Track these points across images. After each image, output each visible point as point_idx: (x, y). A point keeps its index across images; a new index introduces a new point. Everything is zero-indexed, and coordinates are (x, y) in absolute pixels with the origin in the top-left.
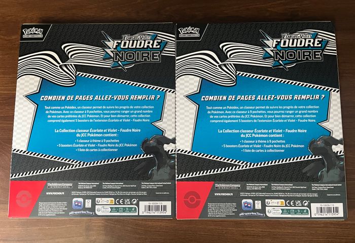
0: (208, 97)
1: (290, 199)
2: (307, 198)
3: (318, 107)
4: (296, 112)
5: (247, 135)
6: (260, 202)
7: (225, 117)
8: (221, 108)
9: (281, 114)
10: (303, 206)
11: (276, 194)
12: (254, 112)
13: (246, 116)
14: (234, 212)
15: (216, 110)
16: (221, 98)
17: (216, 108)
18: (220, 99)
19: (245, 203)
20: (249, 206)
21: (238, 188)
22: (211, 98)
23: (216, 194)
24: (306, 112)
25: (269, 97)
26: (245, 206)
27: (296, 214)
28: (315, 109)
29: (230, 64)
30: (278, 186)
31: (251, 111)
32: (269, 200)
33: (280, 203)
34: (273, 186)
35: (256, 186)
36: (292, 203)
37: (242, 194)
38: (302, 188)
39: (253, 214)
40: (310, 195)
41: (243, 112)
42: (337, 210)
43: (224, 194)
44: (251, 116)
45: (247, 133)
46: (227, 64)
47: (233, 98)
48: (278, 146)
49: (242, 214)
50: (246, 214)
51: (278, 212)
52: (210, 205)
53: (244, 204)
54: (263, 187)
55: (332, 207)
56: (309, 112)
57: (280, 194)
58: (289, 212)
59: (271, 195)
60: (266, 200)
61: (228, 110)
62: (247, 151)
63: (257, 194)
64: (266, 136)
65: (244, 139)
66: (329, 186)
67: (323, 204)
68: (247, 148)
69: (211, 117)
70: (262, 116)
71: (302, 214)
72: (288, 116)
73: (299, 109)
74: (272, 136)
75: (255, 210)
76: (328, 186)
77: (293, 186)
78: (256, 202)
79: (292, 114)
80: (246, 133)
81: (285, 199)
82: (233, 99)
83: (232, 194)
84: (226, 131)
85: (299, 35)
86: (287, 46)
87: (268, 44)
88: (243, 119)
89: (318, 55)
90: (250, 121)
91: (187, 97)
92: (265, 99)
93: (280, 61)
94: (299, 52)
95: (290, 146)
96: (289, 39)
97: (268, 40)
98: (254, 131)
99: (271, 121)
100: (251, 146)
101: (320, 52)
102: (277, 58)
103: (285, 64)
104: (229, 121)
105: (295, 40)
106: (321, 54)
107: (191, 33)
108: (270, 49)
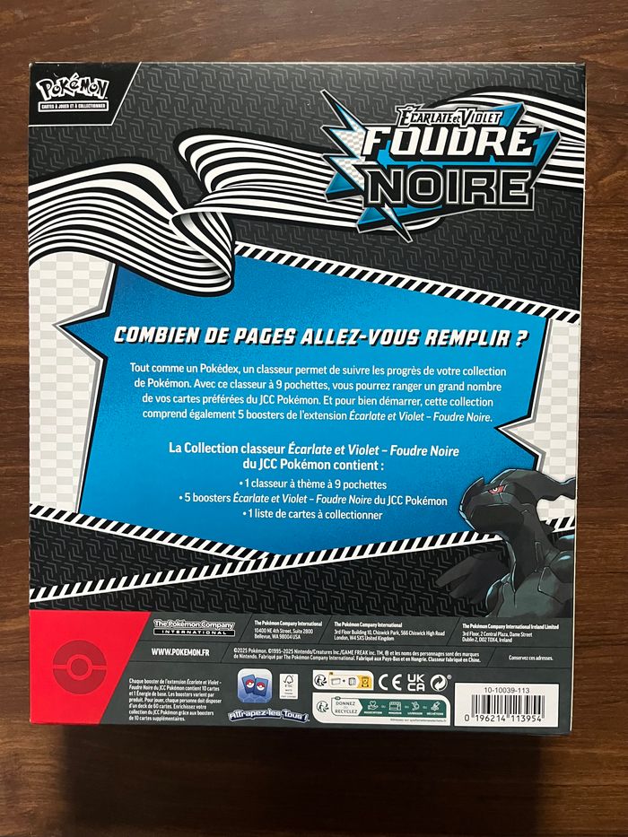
0: (137, 329)
1: (392, 668)
2: (443, 668)
3: (502, 372)
4: (430, 387)
5: (263, 463)
6: (296, 676)
7: (192, 399)
8: (180, 369)
9: (377, 394)
10: (429, 691)
11: (347, 655)
12: (288, 386)
13: (263, 398)
14: (210, 707)
15: (164, 376)
16: (179, 334)
17: (162, 369)
18: (178, 340)
19: (247, 681)
20: (260, 688)
21: (228, 633)
22: (147, 334)
23: (154, 652)
24: (460, 387)
25: (341, 336)
26: (248, 691)
27: (405, 714)
28: (493, 380)
29: (214, 214)
30: (355, 629)
31: (279, 383)
32: (326, 673)
33: (358, 681)
34: (338, 628)
35: (286, 628)
36: (394, 682)
37: (240, 653)
38: (431, 634)
39: (271, 713)
40: (454, 658)
41: (254, 385)
42: (537, 705)
43: (180, 652)
44: (280, 398)
45: (264, 456)
46: (203, 213)
47: (222, 335)
48: (362, 501)
49: (238, 713)
50: (249, 714)
51: (350, 708)
52: (136, 684)
53: (246, 684)
54: (306, 631)
55: (523, 695)
56: (473, 387)
57: (359, 652)
58: (384, 708)
59: (334, 655)
60: (316, 673)
61: (205, 377)
62: (260, 514)
63: (290, 654)
64: (326, 465)
65: (253, 474)
66: (519, 631)
67: (494, 686)
68: (262, 507)
69: (147, 399)
70: (315, 401)
71: (425, 716)
72: (402, 402)
73: (437, 379)
74: (344, 466)
75: (277, 703)
76: (515, 631)
77: (403, 629)
78: (283, 677)
79: (414, 395)
80: (259, 456)
81: (377, 669)
82: (220, 340)
83: (207, 652)
84: (196, 449)
85: (456, 114)
86: (411, 151)
87: (349, 145)
88: (253, 408)
89: (519, 187)
90: (274, 415)
91: (66, 327)
92: (328, 341)
93: (386, 209)
94: (453, 175)
95: (403, 500)
96: (422, 128)
97: (349, 128)
98: (286, 451)
99: (342, 416)
100: (275, 499)
101: (525, 176)
102: (374, 197)
103: (401, 219)
104: (207, 415)
105: (444, 132)
106: (528, 184)
107: (79, 97)
108: (354, 161)
